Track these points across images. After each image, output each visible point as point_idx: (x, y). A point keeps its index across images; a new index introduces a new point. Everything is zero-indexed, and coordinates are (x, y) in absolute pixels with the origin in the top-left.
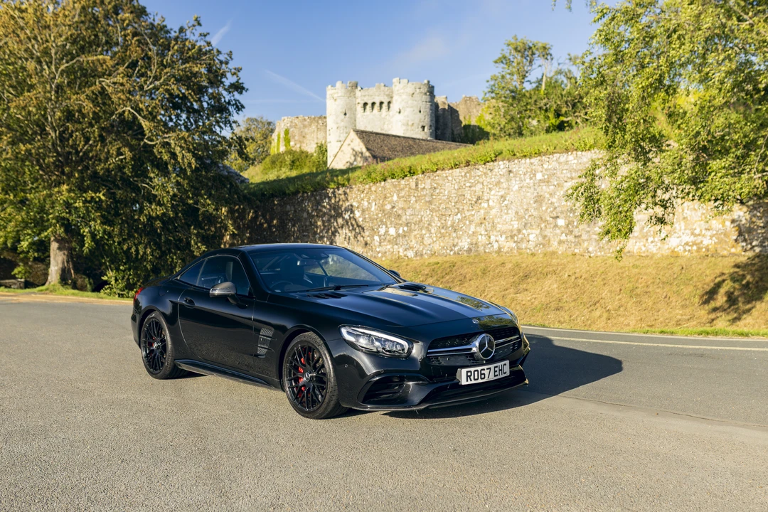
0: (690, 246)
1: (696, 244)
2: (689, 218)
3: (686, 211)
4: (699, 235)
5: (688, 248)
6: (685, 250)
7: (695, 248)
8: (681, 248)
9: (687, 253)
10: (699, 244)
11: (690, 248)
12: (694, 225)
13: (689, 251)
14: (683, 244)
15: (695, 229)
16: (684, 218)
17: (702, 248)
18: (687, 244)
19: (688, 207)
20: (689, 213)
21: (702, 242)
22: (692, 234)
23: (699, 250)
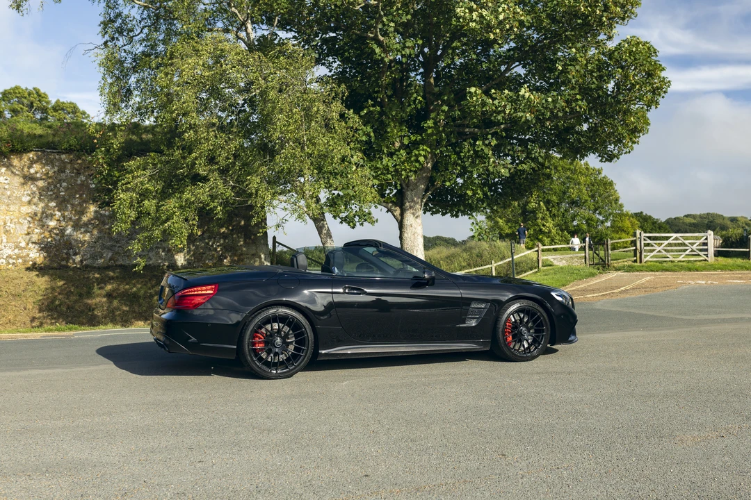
0: (14, 259)
1: (21, 258)
2: (12, 232)
3: (9, 224)
4: (24, 248)
5: (11, 261)
6: (9, 263)
7: (20, 261)
8: (4, 261)
9: (10, 266)
10: (25, 257)
11: (14, 261)
12: (18, 238)
13: (13, 264)
14: (5, 257)
15: (20, 243)
16: (7, 231)
17: (29, 261)
18: (10, 257)
19: (11, 220)
20: (12, 225)
21: (28, 256)
22: (17, 247)
23: (25, 262)
